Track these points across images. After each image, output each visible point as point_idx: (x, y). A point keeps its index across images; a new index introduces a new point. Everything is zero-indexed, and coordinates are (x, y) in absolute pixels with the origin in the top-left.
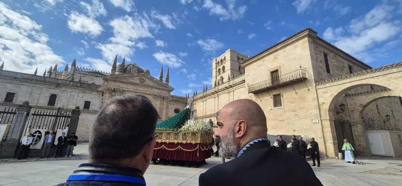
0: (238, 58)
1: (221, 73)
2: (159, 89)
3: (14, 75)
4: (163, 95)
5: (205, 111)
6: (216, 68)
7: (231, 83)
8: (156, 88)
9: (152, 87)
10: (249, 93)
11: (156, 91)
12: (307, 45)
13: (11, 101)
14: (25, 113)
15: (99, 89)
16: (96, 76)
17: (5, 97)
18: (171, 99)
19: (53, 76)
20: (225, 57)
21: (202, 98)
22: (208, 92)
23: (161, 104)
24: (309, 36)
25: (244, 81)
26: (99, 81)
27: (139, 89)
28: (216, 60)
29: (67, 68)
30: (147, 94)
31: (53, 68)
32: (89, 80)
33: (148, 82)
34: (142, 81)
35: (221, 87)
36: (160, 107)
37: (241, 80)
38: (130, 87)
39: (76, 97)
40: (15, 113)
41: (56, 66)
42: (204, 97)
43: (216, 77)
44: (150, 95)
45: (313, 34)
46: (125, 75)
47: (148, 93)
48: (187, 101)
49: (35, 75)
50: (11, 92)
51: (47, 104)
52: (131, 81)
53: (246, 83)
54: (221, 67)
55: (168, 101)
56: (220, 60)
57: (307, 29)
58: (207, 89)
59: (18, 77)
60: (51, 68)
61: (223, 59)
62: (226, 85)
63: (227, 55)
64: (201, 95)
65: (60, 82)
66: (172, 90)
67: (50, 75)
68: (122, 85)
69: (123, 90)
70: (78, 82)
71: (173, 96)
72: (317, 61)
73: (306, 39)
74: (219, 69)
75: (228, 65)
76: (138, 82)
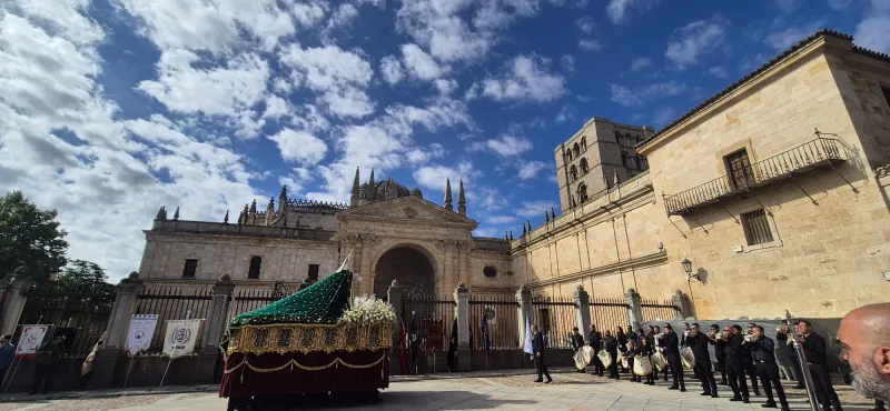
0: (618, 135)
1: (578, 176)
2: (446, 226)
3: (194, 227)
4: (456, 238)
5: (555, 267)
6: (566, 165)
7: (616, 195)
8: (441, 226)
9: (432, 224)
10: (670, 214)
11: (441, 232)
12: (827, 73)
13: (192, 274)
14: (226, 296)
15: (333, 239)
16: (324, 214)
17: (183, 267)
18: (474, 245)
19: (251, 221)
20: (584, 138)
21: (544, 237)
22: (558, 223)
23: (454, 258)
24: (825, 50)
25: (650, 188)
26: (329, 223)
27: (406, 230)
28: (563, 147)
29: (271, 206)
30: (425, 240)
31: (250, 207)
32: (311, 223)
33: (423, 214)
34: (411, 214)
35: (589, 208)
36: (454, 266)
37: (642, 186)
38: (391, 230)
39: (293, 257)
40: (210, 298)
41: (254, 203)
42: (551, 234)
43: (568, 185)
44: (429, 240)
45: (841, 43)
46: (377, 205)
47: (426, 237)
48: (510, 247)
49: (226, 224)
50: (192, 258)
51: (247, 275)
52: (391, 214)
53: (657, 193)
54: (577, 162)
55: (469, 250)
56: (571, 146)
57: (818, 35)
58: (554, 217)
59: (200, 230)
60: (246, 208)
61: (579, 141)
62: (603, 201)
63: (590, 131)
64: (542, 230)
65: (264, 232)
66: (475, 225)
67: (246, 221)
68: (372, 226)
69: (376, 237)
70: (294, 229)
71: (477, 240)
72: (865, 109)
73: (822, 59)
74: (573, 167)
75: (593, 154)
76: (402, 215)
